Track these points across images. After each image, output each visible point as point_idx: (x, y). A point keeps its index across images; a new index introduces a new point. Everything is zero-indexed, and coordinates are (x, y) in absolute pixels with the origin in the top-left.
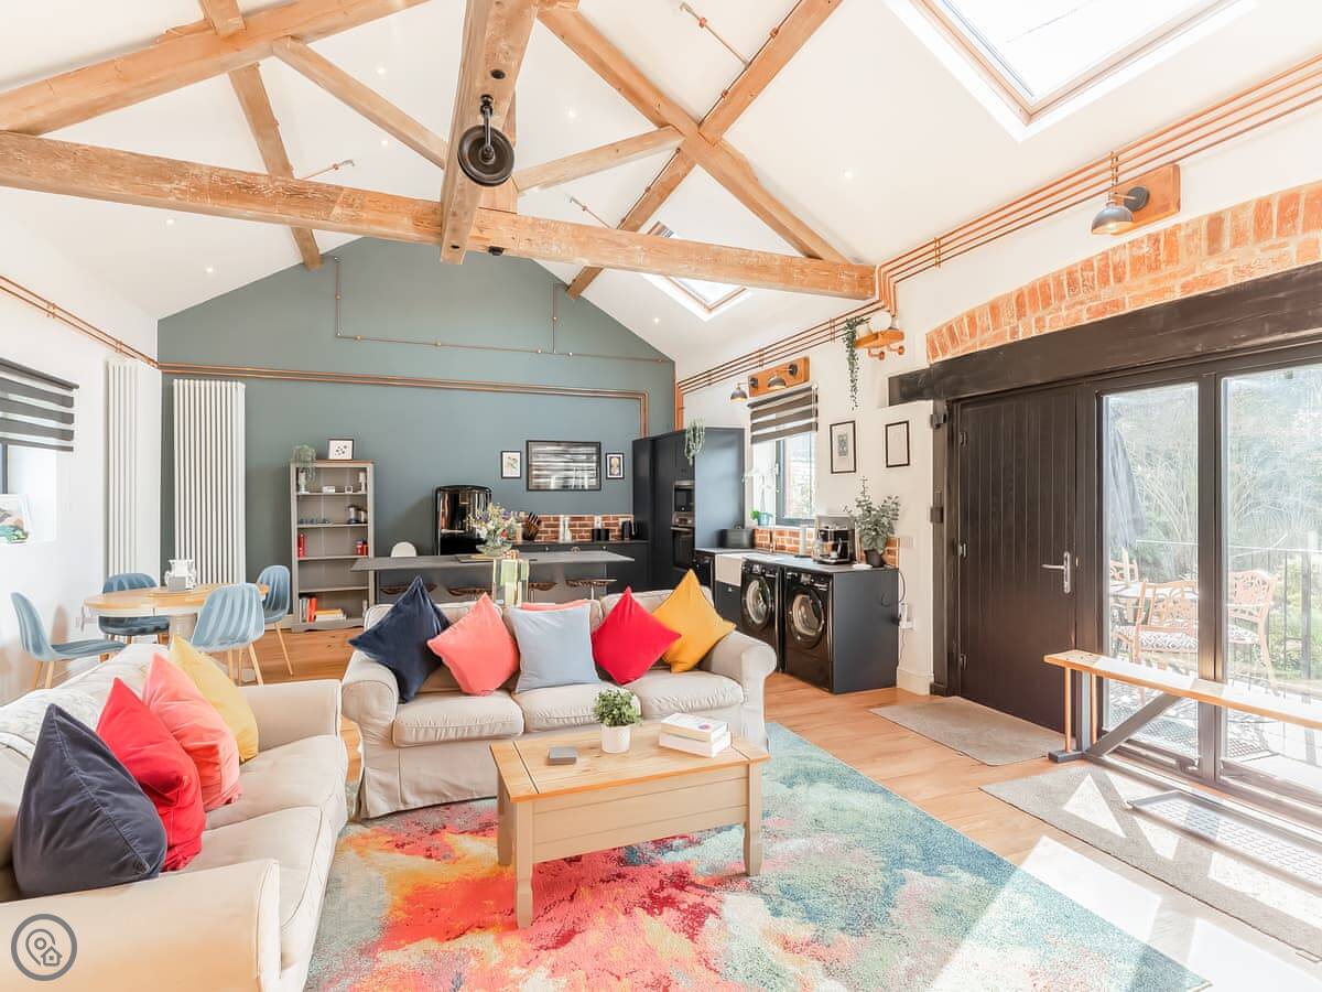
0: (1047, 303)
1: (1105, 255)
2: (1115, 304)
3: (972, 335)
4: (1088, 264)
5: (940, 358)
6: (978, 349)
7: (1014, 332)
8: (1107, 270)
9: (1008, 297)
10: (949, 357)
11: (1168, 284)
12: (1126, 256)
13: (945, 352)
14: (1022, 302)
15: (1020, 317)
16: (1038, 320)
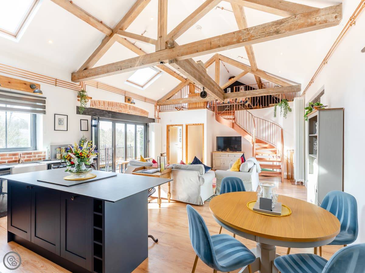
0: (113, 106)
1: (120, 103)
2: (121, 111)
3: (99, 105)
4: (118, 103)
5: (92, 107)
6: (101, 109)
7: (108, 109)
8: (120, 106)
9: (107, 101)
10: (93, 107)
11: (126, 111)
12: (122, 104)
13: (93, 106)
14: (110, 104)
15: (108, 106)
16: (111, 108)
